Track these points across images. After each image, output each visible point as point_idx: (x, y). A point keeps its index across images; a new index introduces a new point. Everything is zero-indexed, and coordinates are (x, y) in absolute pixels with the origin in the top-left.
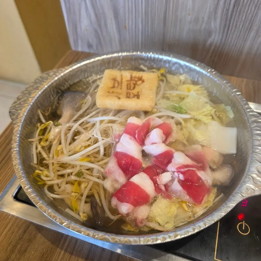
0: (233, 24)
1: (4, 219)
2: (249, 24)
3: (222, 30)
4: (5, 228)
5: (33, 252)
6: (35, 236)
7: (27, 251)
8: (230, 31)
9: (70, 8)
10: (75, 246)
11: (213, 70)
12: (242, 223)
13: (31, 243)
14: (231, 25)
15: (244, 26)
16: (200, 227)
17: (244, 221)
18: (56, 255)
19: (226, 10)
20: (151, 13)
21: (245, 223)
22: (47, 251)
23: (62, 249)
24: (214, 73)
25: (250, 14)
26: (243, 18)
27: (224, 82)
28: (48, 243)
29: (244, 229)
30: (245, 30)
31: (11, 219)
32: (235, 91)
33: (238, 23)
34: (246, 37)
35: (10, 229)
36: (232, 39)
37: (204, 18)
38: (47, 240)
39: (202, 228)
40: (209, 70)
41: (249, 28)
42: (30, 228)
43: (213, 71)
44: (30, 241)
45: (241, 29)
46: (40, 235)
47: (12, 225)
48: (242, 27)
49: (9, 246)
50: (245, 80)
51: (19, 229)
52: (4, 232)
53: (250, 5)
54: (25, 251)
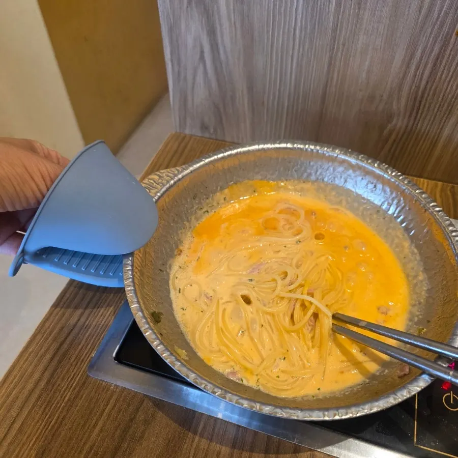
0: (425, 105)
1: (102, 391)
2: (448, 106)
3: (408, 114)
4: (107, 405)
5: (153, 439)
6: (153, 416)
7: (144, 438)
8: (419, 115)
9: (179, 73)
10: (214, 429)
11: (399, 174)
12: (449, 394)
13: (148, 426)
14: (421, 107)
15: (440, 109)
16: (403, 396)
17: (452, 392)
18: (187, 442)
19: (416, 87)
20: (304, 84)
21: (453, 394)
22: (175, 436)
23: (195, 433)
24: (401, 178)
25: (449, 93)
26: (440, 99)
27: (417, 191)
28: (174, 425)
29: (452, 402)
30: (442, 114)
31: (113, 392)
32: (433, 206)
33: (432, 105)
34: (442, 124)
35: (115, 406)
36: (422, 125)
37: (382, 96)
38: (172, 421)
39: (405, 398)
40: (394, 174)
41: (447, 113)
42: (145, 404)
43: (400, 176)
44: (147, 422)
45: (436, 113)
46: (160, 414)
47: (117, 400)
48: (438, 109)
49: (116, 430)
50: (440, 183)
51: (129, 406)
52: (106, 411)
53: (450, 81)
54: (142, 437)
